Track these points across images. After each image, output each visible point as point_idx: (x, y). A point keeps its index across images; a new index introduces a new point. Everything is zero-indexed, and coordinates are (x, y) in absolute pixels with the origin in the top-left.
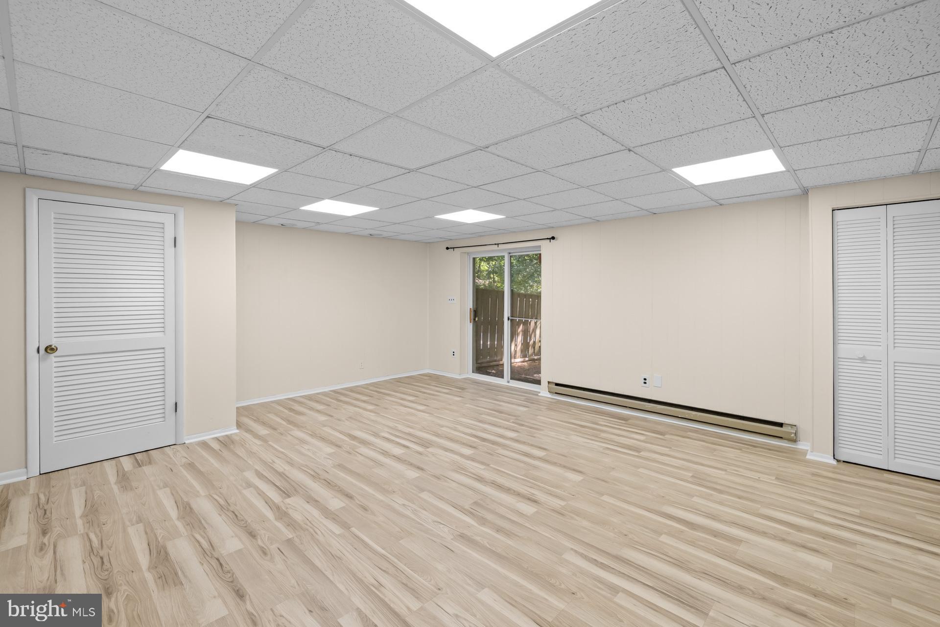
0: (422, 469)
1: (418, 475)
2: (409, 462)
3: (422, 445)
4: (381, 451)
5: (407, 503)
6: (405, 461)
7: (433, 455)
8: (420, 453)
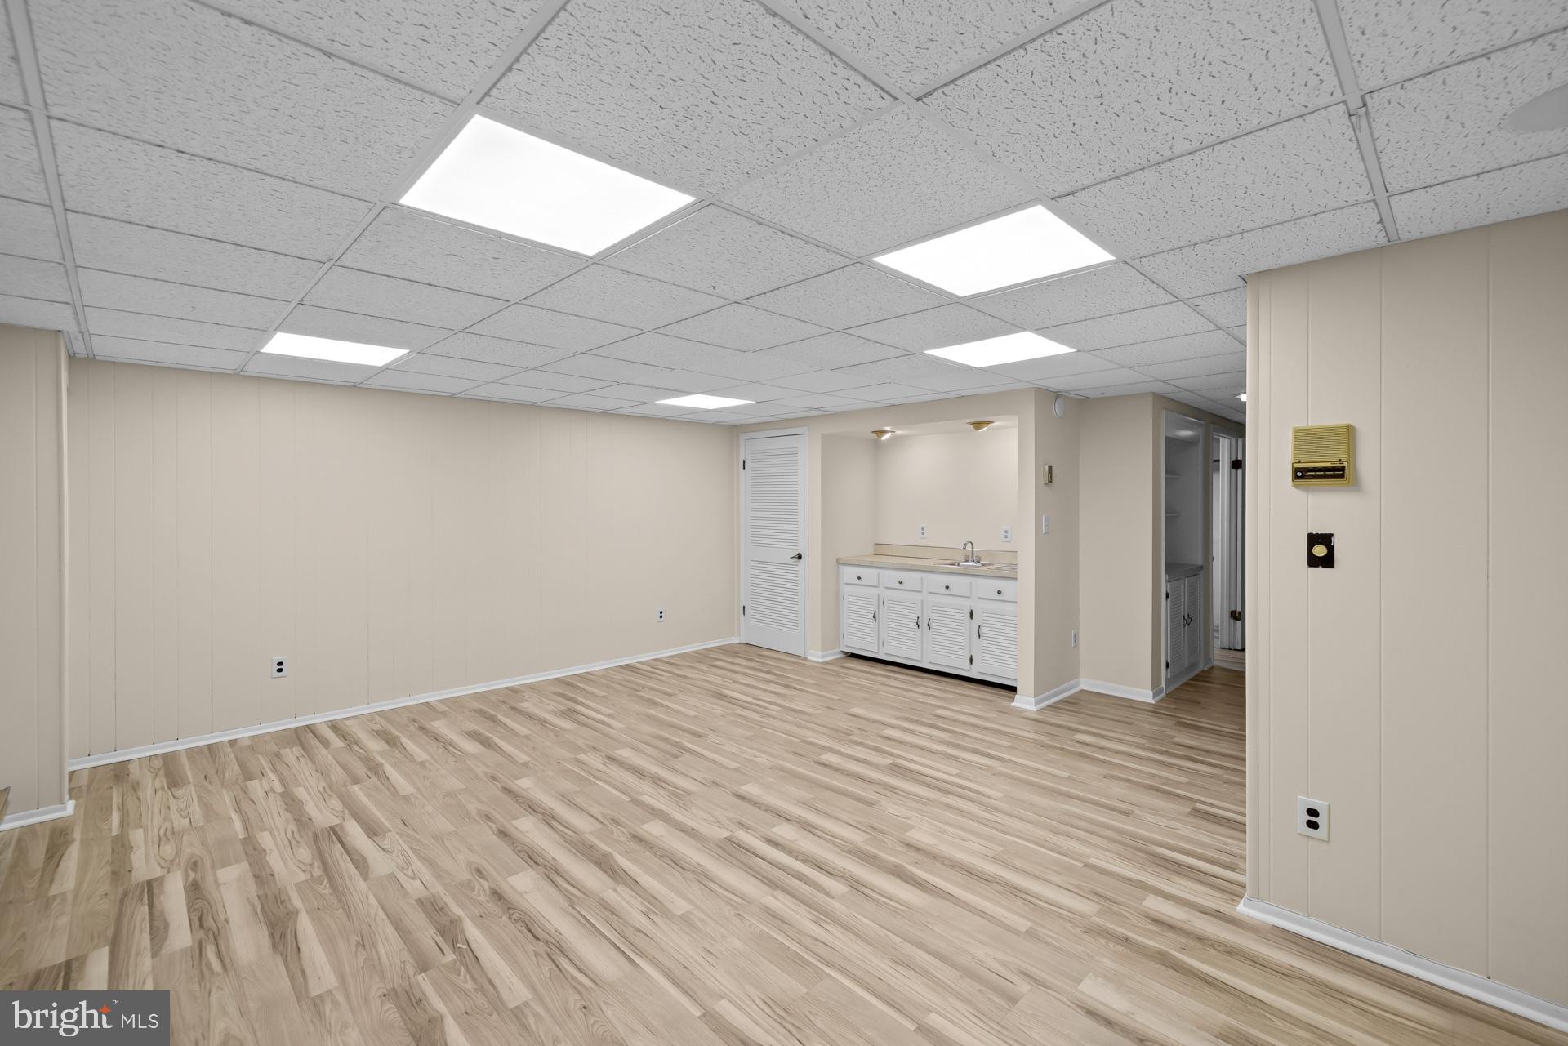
0: (738, 796)
1: (743, 787)
2: (759, 808)
3: (739, 845)
4: (816, 831)
5: (755, 759)
6: (766, 810)
7: (718, 822)
8: (742, 825)
